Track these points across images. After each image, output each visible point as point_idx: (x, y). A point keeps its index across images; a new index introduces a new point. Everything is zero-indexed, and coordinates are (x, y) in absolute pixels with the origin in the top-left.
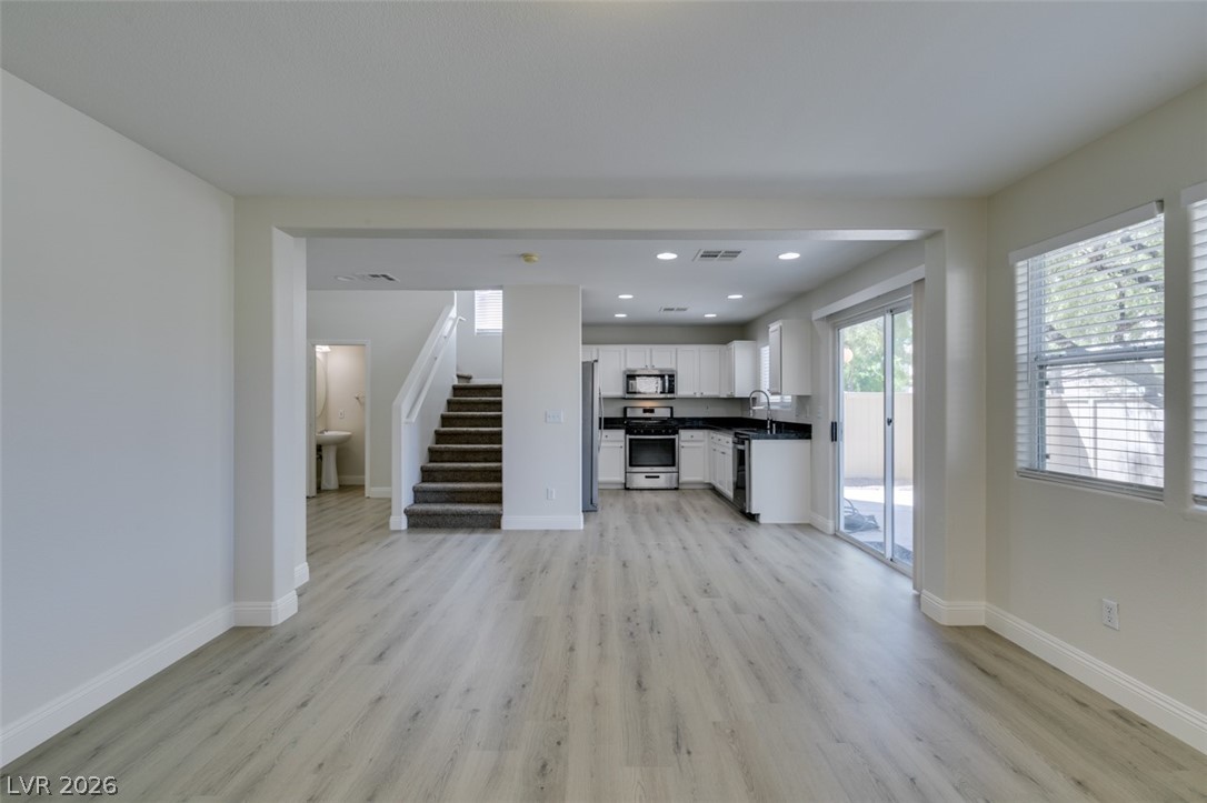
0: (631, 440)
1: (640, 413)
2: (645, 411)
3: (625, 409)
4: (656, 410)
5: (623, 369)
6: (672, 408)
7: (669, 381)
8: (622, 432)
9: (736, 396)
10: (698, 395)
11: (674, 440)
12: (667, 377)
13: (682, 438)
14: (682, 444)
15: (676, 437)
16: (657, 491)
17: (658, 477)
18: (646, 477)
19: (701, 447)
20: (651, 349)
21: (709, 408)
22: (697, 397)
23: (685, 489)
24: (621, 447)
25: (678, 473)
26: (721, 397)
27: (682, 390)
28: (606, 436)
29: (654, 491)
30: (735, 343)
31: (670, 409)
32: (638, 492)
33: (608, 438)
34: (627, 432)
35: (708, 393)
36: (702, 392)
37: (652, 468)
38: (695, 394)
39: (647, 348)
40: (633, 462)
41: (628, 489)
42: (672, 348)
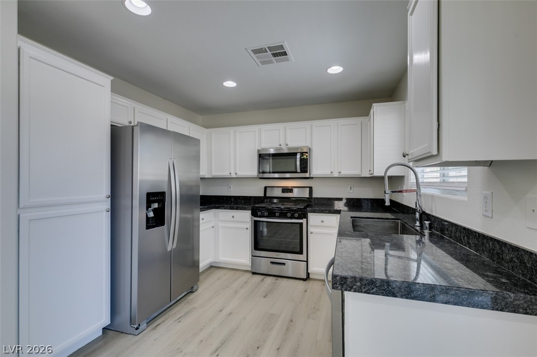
0: (255, 222)
1: (278, 193)
2: (286, 190)
3: (266, 188)
4: (295, 190)
5: (257, 148)
6: (311, 188)
7: (301, 159)
8: (249, 213)
9: (375, 175)
10: (336, 175)
11: (301, 224)
13: (311, 222)
14: (310, 229)
15: (304, 221)
16: (282, 279)
17: (284, 264)
18: (273, 263)
19: (333, 234)
20: (285, 127)
21: (352, 188)
22: (335, 176)
23: (315, 280)
24: (247, 229)
25: (307, 261)
26: (362, 176)
27: (317, 168)
28: (233, 217)
29: (279, 279)
30: (375, 107)
31: (308, 188)
32: (262, 277)
33: (235, 219)
34: (254, 214)
35: (346, 172)
36: (340, 171)
37: (277, 253)
38: (332, 173)
39: (281, 126)
40: (258, 245)
41: (254, 273)
42: (307, 124)
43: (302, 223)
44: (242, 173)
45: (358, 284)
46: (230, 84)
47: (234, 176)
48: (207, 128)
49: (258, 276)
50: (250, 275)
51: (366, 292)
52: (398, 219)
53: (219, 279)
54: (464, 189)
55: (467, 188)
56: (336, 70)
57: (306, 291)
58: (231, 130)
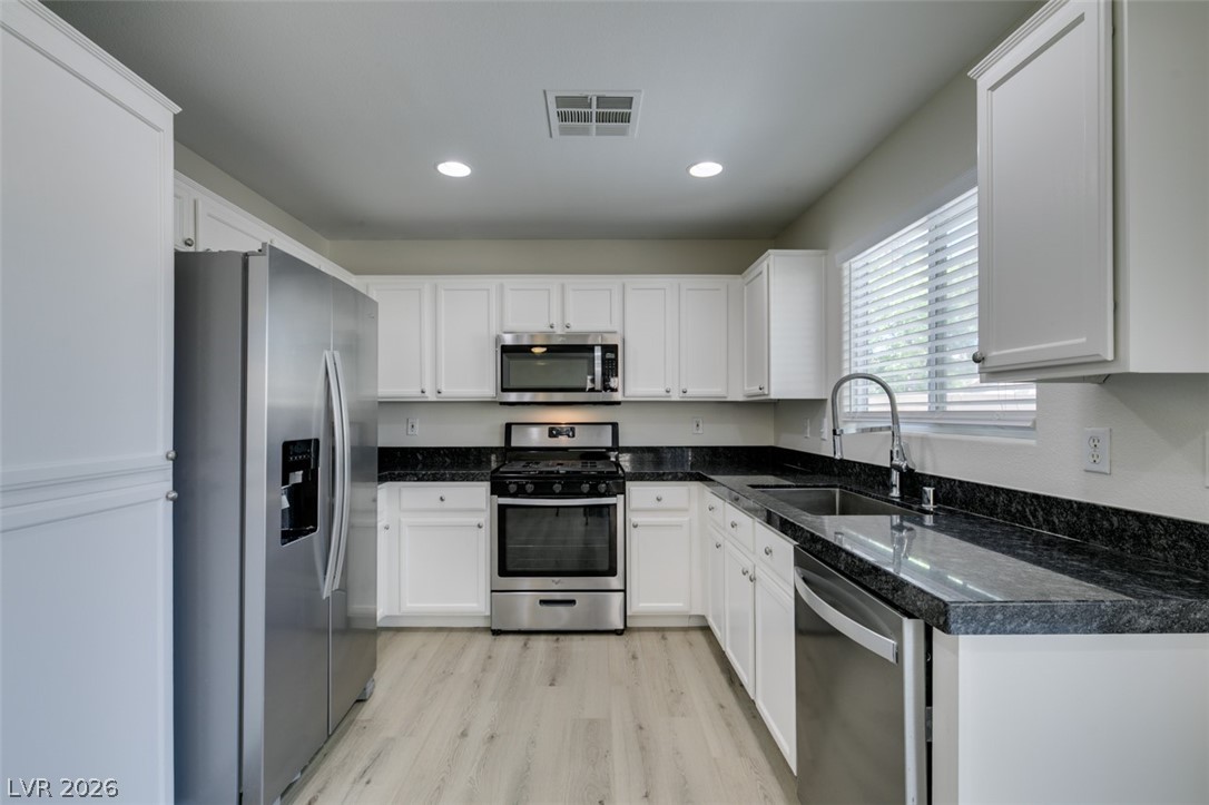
0: (502, 508)
1: (536, 438)
2: (554, 432)
3: (508, 427)
4: (577, 428)
5: (494, 331)
6: (615, 426)
7: (604, 361)
8: (485, 487)
9: (774, 396)
10: (675, 397)
11: (614, 508)
12: (598, 353)
13: (633, 504)
14: (633, 518)
15: (619, 500)
16: (569, 637)
17: (572, 602)
18: (543, 602)
19: (681, 526)
20: (563, 286)
21: (701, 425)
22: (673, 399)
23: (640, 630)
24: (480, 526)
25: (624, 591)
26: (729, 399)
27: (636, 381)
28: (442, 499)
29: (562, 637)
30: (772, 257)
31: (610, 427)
32: (521, 639)
33: (446, 504)
34: (498, 489)
35: (698, 391)
36: (683, 387)
37: (557, 579)
38: (668, 392)
39: (554, 282)
40: (507, 565)
41: (497, 633)
42: (614, 282)
43: (615, 505)
44: (452, 391)
45: (999, 617)
46: (455, 169)
47: (431, 396)
48: (356, 274)
49: (510, 639)
50: (488, 638)
51: (1013, 632)
52: (835, 486)
53: (415, 658)
54: (1029, 424)
55: (1034, 422)
56: (707, 169)
57: (634, 657)
58: (426, 283)
